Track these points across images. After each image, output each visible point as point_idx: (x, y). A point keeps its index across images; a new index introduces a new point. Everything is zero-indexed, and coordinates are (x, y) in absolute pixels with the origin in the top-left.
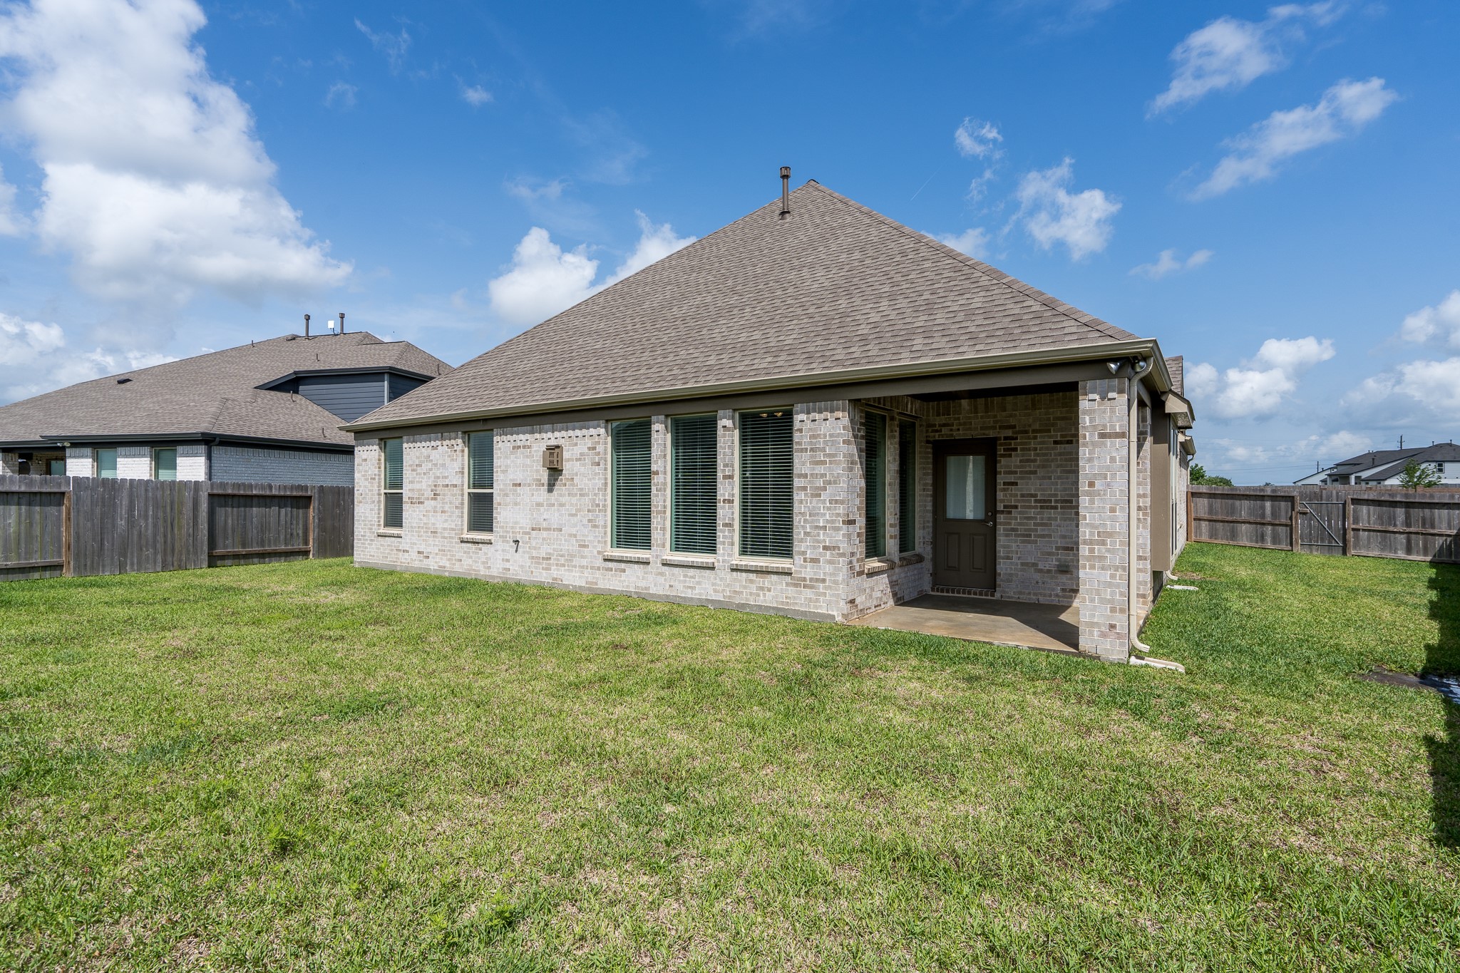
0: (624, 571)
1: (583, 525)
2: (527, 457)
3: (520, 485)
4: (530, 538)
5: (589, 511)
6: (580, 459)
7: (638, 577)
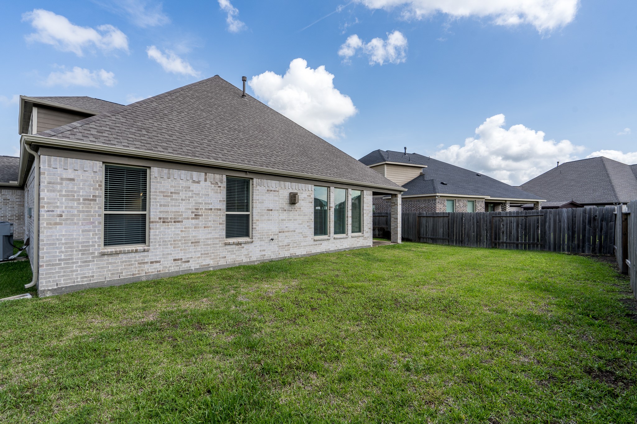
0: (321, 244)
1: (305, 228)
2: (276, 196)
3: (272, 210)
4: (278, 237)
5: (307, 222)
6: (304, 200)
7: (326, 245)
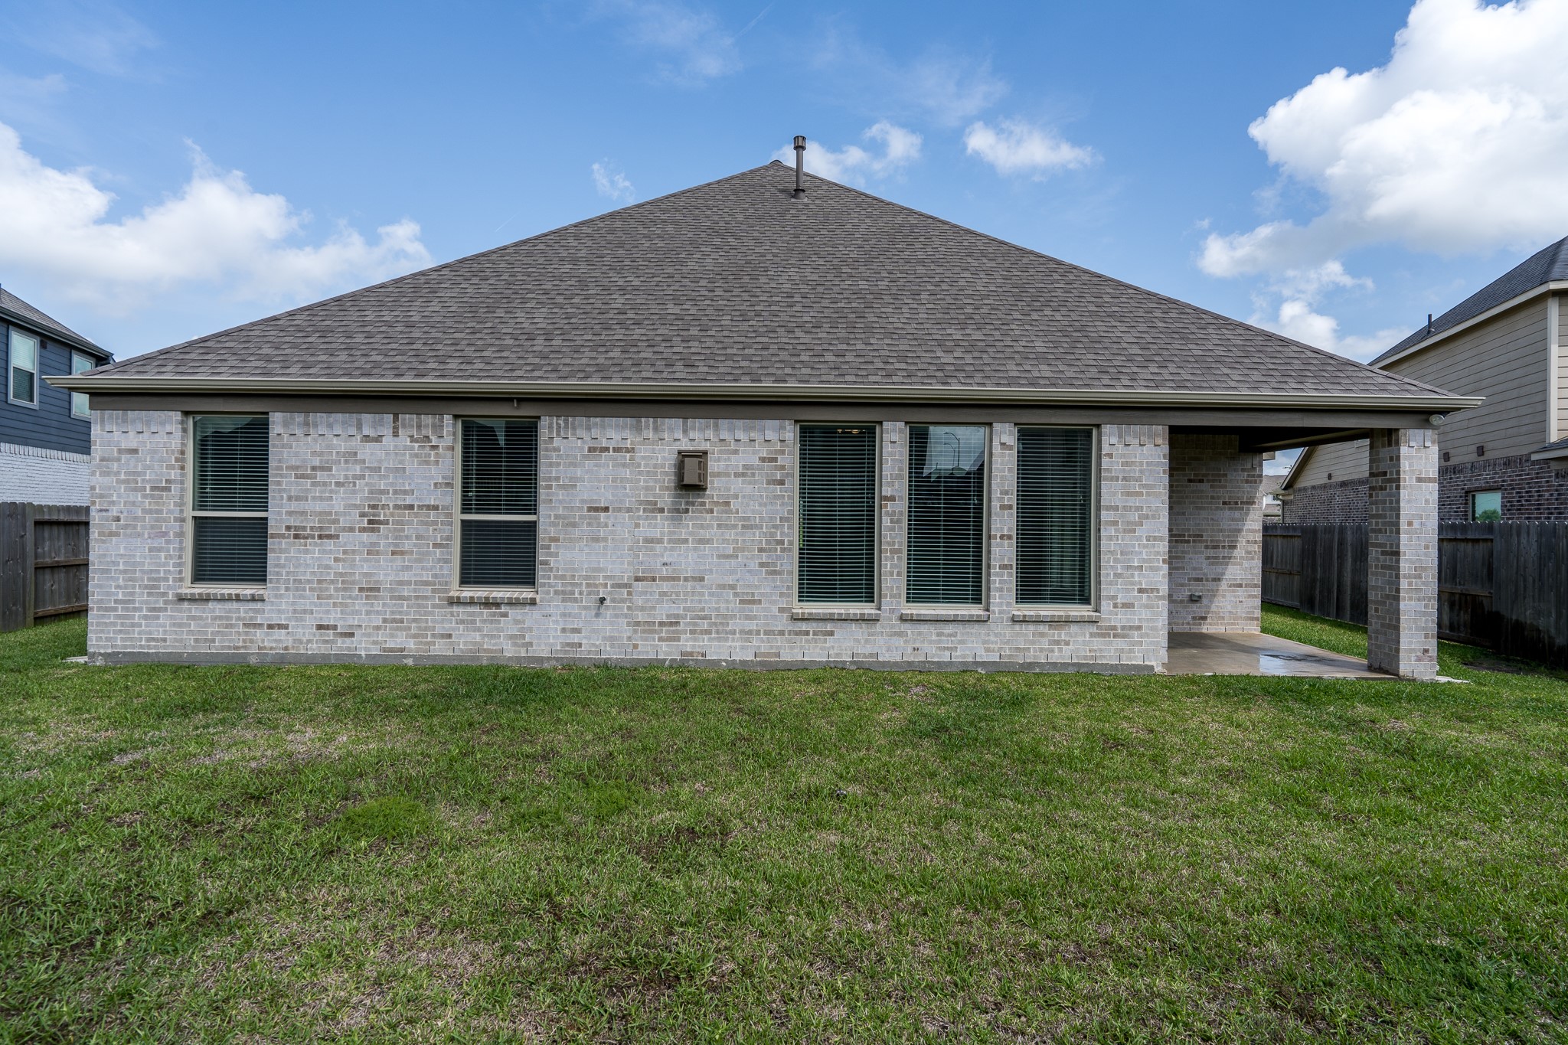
0: (832, 633)
1: (750, 571)
2: (624, 465)
3: (606, 509)
4: (630, 594)
5: (761, 550)
6: (743, 475)
7: (857, 641)
